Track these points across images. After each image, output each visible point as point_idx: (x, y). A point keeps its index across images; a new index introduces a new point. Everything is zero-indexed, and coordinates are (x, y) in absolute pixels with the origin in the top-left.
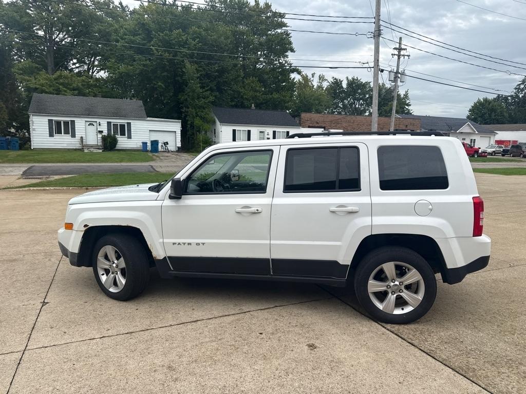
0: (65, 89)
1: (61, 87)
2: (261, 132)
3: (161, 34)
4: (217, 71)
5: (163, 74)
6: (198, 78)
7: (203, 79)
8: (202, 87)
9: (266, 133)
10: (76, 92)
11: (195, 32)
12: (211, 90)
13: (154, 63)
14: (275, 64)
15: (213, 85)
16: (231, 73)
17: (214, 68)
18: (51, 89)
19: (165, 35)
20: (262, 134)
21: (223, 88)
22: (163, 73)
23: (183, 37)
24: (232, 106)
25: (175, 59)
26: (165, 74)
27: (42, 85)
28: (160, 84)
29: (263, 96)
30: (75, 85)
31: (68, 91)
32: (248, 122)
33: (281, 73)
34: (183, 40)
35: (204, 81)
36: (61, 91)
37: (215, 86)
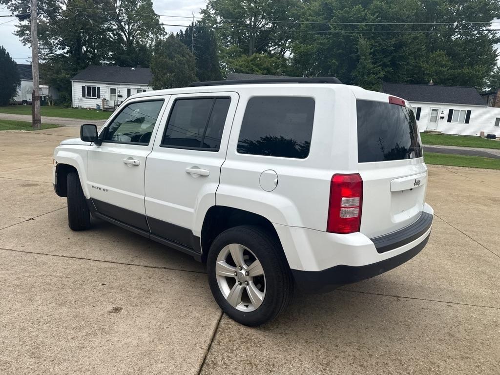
0: (257, 69)
1: (254, 67)
2: (433, 110)
3: (341, 12)
4: (394, 45)
5: (338, 52)
6: (371, 53)
7: (377, 54)
8: (374, 63)
9: (440, 112)
10: (265, 72)
11: (376, 7)
12: (384, 65)
13: (331, 41)
14: (474, 35)
15: (387, 60)
16: (409, 47)
17: (390, 42)
18: (247, 70)
19: (345, 13)
20: (435, 112)
21: (398, 63)
22: (339, 50)
23: (361, 13)
24: (407, 82)
25: (351, 36)
26: (340, 51)
27: (241, 66)
28: (334, 61)
29: (450, 71)
30: (265, 66)
31: (259, 71)
32: (419, 99)
33: (480, 44)
34: (362, 16)
35: (378, 56)
36: (254, 71)
37: (389, 61)
